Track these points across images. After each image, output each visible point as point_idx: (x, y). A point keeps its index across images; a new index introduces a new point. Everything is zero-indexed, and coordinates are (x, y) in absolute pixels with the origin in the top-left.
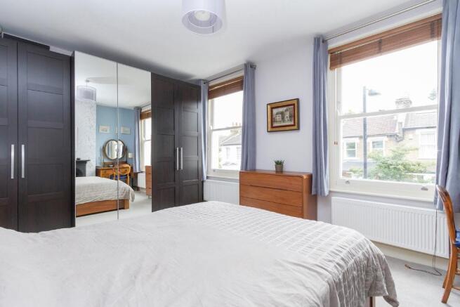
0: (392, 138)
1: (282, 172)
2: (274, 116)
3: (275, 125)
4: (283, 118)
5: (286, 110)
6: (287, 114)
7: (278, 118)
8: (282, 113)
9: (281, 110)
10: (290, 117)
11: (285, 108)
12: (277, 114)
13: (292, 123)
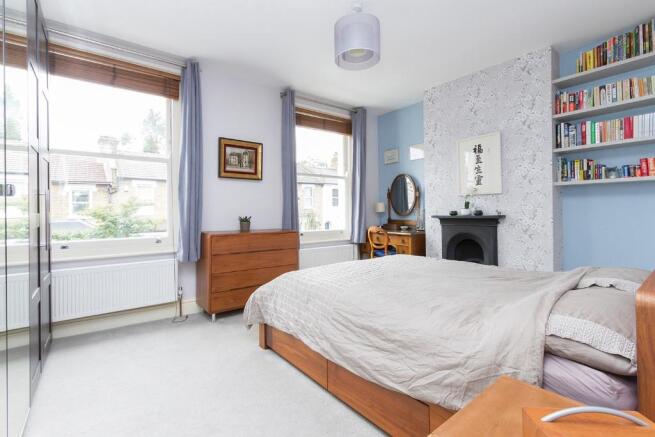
0: (103, 188)
1: (249, 230)
2: (228, 157)
3: (228, 168)
4: (240, 162)
5: (245, 153)
6: (246, 159)
7: (234, 160)
8: (239, 155)
9: (238, 151)
10: (250, 162)
11: (243, 151)
12: (231, 154)
13: (252, 171)
